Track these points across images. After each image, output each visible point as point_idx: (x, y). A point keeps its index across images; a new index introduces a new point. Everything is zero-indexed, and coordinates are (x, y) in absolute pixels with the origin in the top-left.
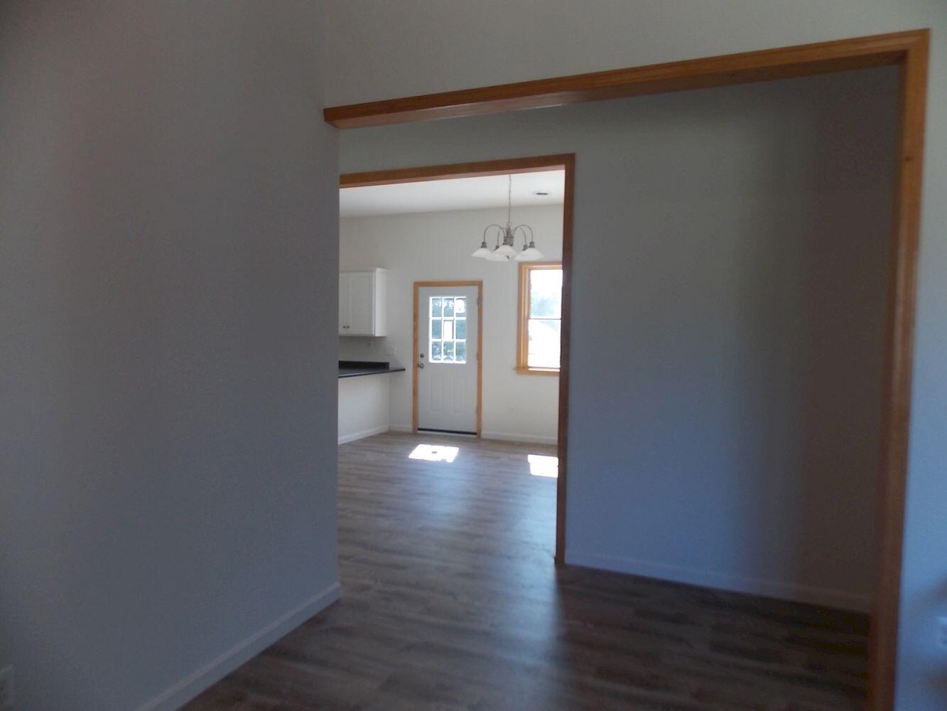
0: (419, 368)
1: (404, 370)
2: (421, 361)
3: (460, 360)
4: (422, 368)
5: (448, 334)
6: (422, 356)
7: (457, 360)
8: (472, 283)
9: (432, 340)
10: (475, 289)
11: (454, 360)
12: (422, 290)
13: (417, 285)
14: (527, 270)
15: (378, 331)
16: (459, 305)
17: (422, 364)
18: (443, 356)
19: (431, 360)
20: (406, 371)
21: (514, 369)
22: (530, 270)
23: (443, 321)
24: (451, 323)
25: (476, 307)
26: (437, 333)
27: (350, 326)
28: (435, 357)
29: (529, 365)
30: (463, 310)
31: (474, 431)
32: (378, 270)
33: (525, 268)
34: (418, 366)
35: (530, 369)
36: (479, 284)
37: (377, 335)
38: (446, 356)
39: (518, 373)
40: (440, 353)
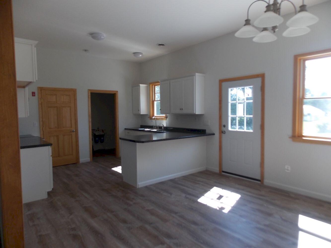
0: (222, 134)
1: (214, 134)
2: (224, 129)
3: (249, 130)
4: (225, 133)
5: (241, 112)
6: (224, 126)
7: (247, 129)
8: (257, 76)
9: (230, 116)
10: (259, 80)
11: (245, 129)
12: (224, 84)
13: (221, 81)
14: (302, 61)
15: (198, 111)
16: (248, 91)
17: (224, 131)
18: (237, 127)
19: (230, 129)
20: (215, 135)
21: (290, 138)
22: (305, 60)
23: (237, 103)
24: (242, 105)
25: (260, 93)
26: (234, 111)
27: (183, 109)
28: (233, 127)
29: (304, 134)
30: (251, 96)
31: (258, 177)
32: (197, 74)
33: (300, 59)
34: (222, 132)
35: (304, 138)
36: (262, 76)
37: (197, 113)
38: (239, 127)
39: (294, 140)
40: (235, 125)
